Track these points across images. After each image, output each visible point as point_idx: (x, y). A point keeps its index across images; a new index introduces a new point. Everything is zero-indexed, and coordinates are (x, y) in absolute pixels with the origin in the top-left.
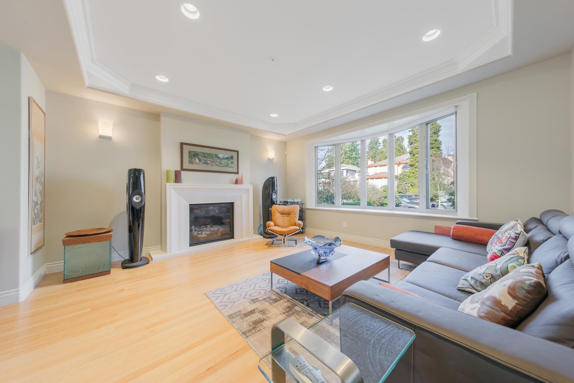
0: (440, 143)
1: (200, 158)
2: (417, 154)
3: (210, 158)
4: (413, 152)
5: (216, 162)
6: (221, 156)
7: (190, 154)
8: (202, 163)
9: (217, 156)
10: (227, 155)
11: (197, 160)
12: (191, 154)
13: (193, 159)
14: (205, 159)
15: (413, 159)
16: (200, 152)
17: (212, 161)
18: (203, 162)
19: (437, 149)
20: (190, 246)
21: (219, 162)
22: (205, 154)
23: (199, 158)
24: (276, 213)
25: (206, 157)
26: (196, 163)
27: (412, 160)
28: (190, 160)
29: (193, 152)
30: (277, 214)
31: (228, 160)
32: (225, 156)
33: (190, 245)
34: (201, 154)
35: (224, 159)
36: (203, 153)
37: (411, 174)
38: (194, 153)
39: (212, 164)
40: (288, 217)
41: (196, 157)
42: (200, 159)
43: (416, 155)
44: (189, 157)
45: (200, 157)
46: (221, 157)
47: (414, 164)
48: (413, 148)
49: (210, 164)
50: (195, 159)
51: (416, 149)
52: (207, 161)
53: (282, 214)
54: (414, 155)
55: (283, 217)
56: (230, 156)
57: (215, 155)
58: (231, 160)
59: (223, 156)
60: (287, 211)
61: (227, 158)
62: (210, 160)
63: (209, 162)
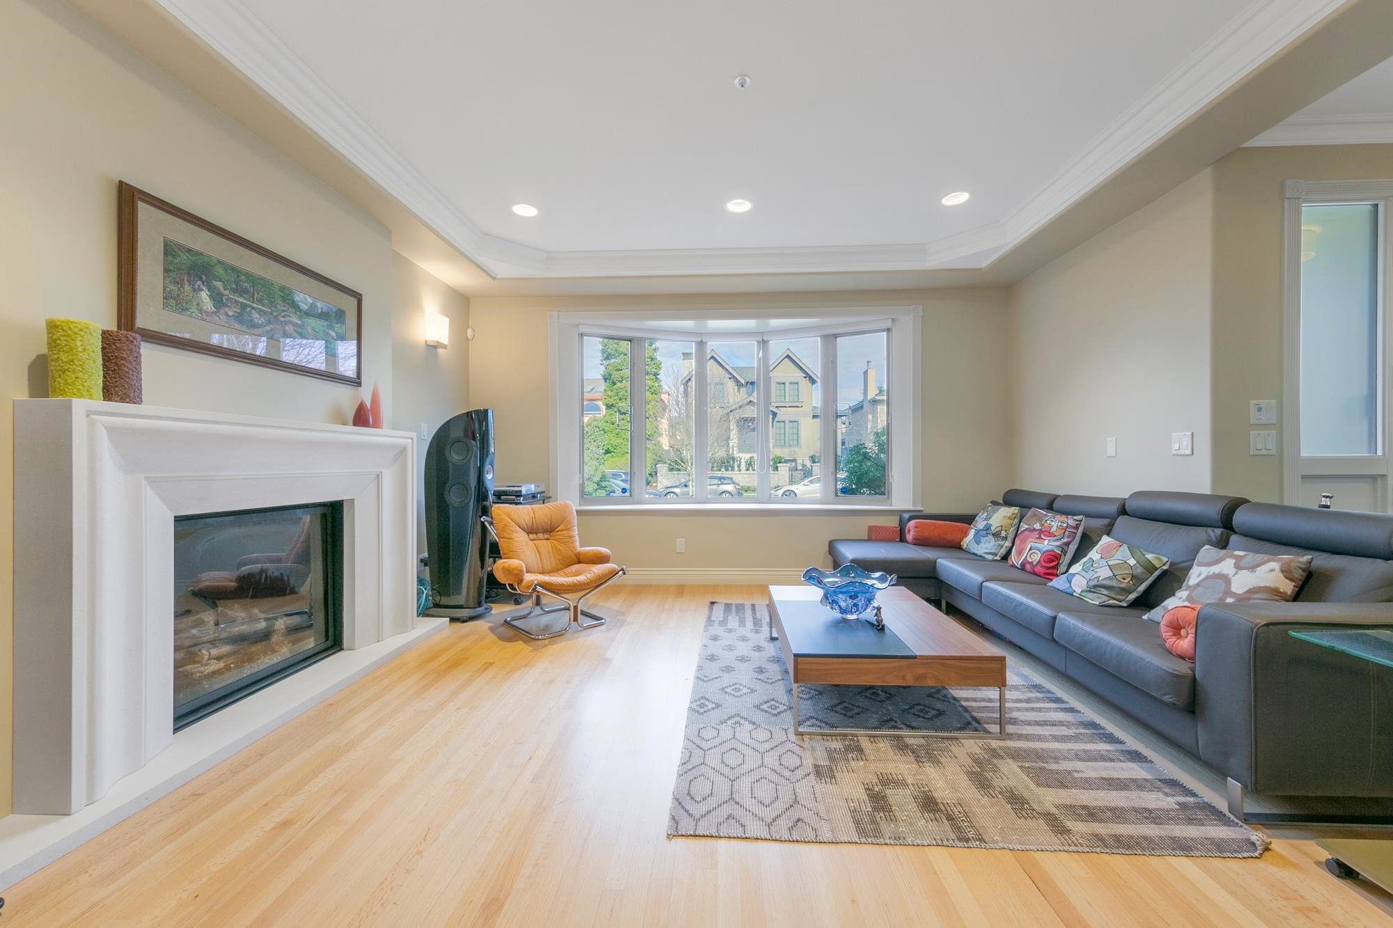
0: (659, 366)
1: (221, 288)
2: (621, 382)
3: (260, 301)
4: (613, 377)
5: (286, 323)
6: (300, 298)
7: (170, 258)
8: (227, 314)
9: (287, 298)
10: (325, 300)
11: (204, 295)
12: (176, 261)
13: (187, 288)
14: (241, 300)
15: (612, 391)
16: (220, 262)
17: (271, 314)
18: (230, 313)
19: (654, 377)
20: (176, 730)
21: (295, 325)
22: (243, 277)
23: (215, 288)
24: (513, 529)
25: (246, 291)
26: (201, 311)
27: (609, 393)
28: (173, 287)
29: (189, 250)
30: (516, 532)
31: (326, 323)
32: (319, 305)
33: (177, 719)
34: (222, 272)
35: (313, 316)
36: (234, 269)
37: (608, 424)
38: (193, 259)
39: (268, 328)
40: (548, 539)
41: (201, 279)
42: (221, 295)
43: (618, 385)
44: (166, 271)
45: (219, 285)
46: (304, 307)
47: (614, 403)
48: (612, 368)
49: (261, 326)
50: (194, 290)
51: (619, 370)
52: (249, 309)
53: (531, 533)
54: (614, 384)
55: (532, 540)
56: (334, 310)
57: (282, 292)
58: (337, 324)
59: (310, 301)
60: (545, 522)
61: (325, 313)
62: (260, 310)
63: (257, 318)
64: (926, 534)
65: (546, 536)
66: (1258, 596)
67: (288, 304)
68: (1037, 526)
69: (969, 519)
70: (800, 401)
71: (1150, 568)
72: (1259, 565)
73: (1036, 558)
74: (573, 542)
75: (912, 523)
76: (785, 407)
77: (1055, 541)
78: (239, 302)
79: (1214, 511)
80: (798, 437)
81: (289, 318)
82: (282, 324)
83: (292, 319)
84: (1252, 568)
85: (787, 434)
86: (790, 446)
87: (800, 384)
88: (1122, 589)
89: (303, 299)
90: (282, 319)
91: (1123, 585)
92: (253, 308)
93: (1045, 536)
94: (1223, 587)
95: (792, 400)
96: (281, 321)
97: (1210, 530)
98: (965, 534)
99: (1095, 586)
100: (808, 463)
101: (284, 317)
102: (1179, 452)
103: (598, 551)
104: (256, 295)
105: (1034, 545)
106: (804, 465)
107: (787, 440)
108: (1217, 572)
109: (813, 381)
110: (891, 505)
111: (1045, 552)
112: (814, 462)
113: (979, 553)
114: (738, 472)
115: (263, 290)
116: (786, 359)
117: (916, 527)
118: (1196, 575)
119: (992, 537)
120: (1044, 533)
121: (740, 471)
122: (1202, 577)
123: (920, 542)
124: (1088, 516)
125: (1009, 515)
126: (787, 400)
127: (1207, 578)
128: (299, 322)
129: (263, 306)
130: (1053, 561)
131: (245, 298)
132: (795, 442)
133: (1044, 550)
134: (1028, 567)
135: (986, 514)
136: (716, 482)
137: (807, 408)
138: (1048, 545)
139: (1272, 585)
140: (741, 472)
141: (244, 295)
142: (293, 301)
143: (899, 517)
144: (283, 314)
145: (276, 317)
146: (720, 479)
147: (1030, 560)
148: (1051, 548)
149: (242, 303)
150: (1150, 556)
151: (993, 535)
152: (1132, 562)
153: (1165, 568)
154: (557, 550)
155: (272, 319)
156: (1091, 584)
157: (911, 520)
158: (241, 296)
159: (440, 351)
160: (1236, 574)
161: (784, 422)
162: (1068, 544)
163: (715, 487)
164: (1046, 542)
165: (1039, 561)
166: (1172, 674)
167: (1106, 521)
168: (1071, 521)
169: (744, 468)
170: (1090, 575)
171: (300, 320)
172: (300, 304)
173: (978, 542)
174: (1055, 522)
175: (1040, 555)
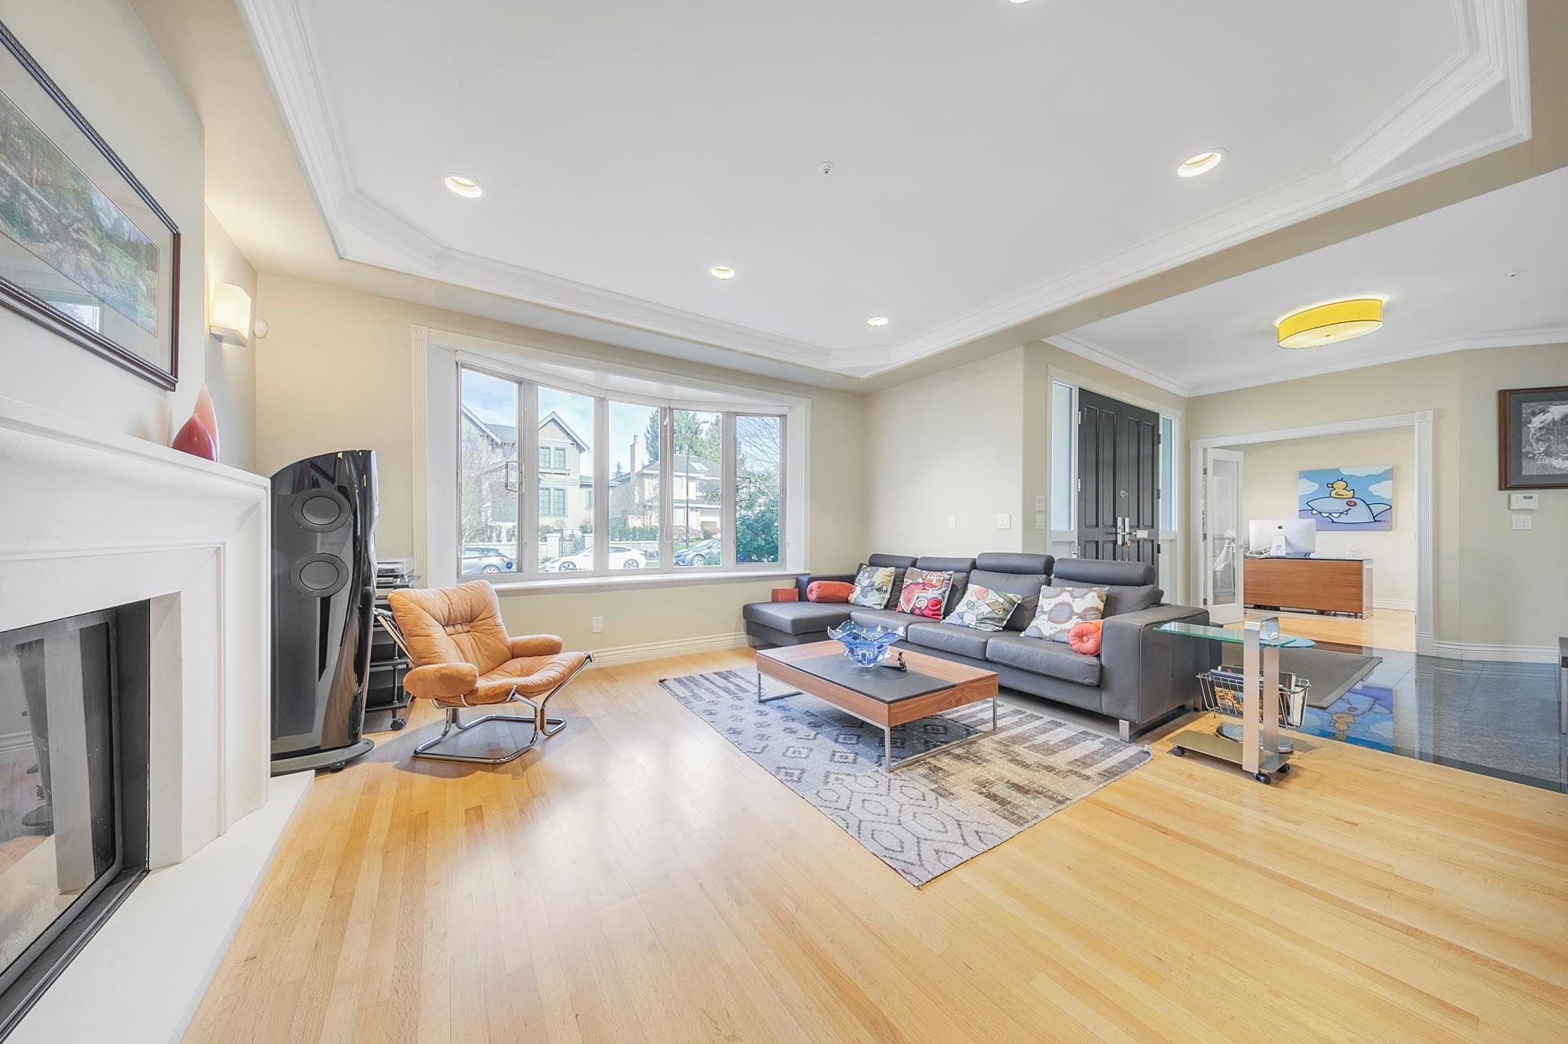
3: (42, 186)
5: (80, 246)
6: (101, 203)
9: (82, 195)
10: (132, 219)
14: (11, 172)
17: (59, 219)
21: (92, 253)
30: (433, 627)
31: (133, 264)
32: (125, 226)
35: (117, 245)
39: (53, 247)
40: (470, 632)
46: (105, 223)
49: (42, 239)
53: (447, 626)
55: (452, 635)
56: (145, 243)
57: (75, 180)
58: (148, 269)
59: (115, 214)
60: (465, 609)
61: (132, 243)
62: (43, 206)
63: (36, 220)
64: (826, 593)
65: (466, 628)
66: (1089, 613)
67: (84, 207)
68: (920, 580)
69: (851, 579)
70: (567, 468)
71: (1013, 603)
72: (1086, 594)
73: (923, 604)
74: (501, 632)
75: (814, 585)
76: (550, 473)
77: (937, 590)
78: (8, 175)
79: (1039, 564)
80: (564, 506)
81: (86, 238)
82: (74, 245)
83: (89, 241)
84: (1082, 597)
85: (552, 503)
86: (555, 515)
87: (566, 451)
88: (1000, 619)
89: (105, 207)
90: (75, 236)
91: (1000, 616)
92: (31, 197)
93: (928, 587)
94: (1068, 610)
95: (557, 466)
96: (74, 240)
97: (1038, 576)
98: (852, 591)
99: (983, 619)
100: (578, 533)
101: (77, 231)
102: (1001, 527)
103: (547, 639)
104: (35, 170)
105: (920, 594)
106: (572, 536)
107: (552, 509)
108: (1061, 601)
109: (581, 449)
110: (785, 570)
111: (930, 599)
112: (585, 532)
113: (868, 605)
114: (498, 543)
115: (45, 164)
116: (551, 423)
117: (819, 588)
118: (1045, 603)
119: (876, 591)
120: (926, 585)
121: (500, 541)
122: (1052, 606)
123: (821, 600)
124: (956, 571)
125: (888, 573)
126: (552, 466)
127: (1056, 606)
128: (99, 250)
129: (47, 197)
130: (937, 605)
131: (18, 170)
132: (561, 512)
133: (930, 597)
134: (917, 611)
135: (867, 574)
136: (476, 554)
137: (574, 477)
138: (933, 594)
139: (1095, 606)
140: (502, 543)
141: (17, 163)
142: (91, 205)
143: (795, 580)
144: (76, 226)
145: (66, 228)
146: (482, 550)
147: (919, 606)
148: (934, 596)
149: (12, 178)
150: (1010, 595)
151: (877, 590)
152: (1001, 600)
153: (1019, 602)
154: (485, 644)
155: (60, 231)
156: (980, 617)
157: (812, 582)
158: (11, 163)
159: (227, 347)
160: (1073, 601)
161: (548, 489)
162: (944, 592)
163: (477, 560)
164: (930, 592)
165: (927, 606)
166: (1089, 665)
167: (965, 574)
168: (945, 575)
169: (506, 539)
170: (976, 612)
171: (100, 245)
172: (101, 214)
173: (865, 597)
174: (934, 577)
175: (926, 602)
